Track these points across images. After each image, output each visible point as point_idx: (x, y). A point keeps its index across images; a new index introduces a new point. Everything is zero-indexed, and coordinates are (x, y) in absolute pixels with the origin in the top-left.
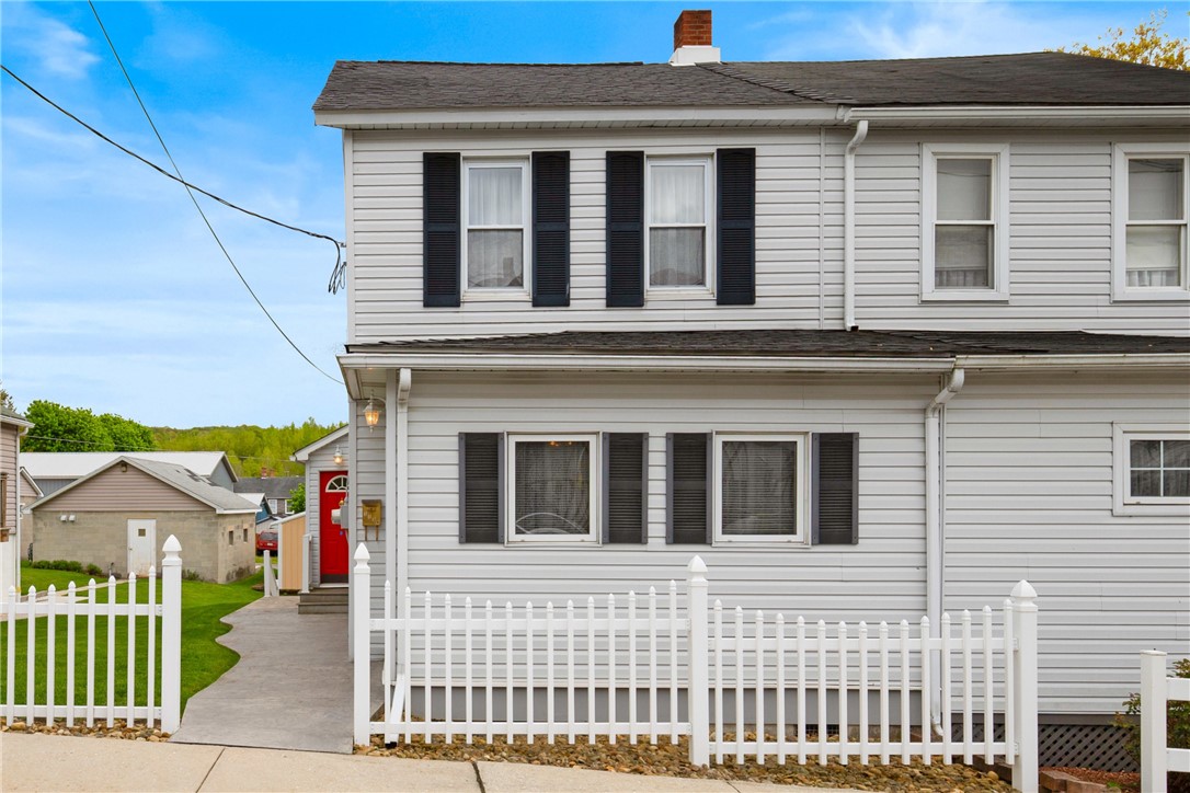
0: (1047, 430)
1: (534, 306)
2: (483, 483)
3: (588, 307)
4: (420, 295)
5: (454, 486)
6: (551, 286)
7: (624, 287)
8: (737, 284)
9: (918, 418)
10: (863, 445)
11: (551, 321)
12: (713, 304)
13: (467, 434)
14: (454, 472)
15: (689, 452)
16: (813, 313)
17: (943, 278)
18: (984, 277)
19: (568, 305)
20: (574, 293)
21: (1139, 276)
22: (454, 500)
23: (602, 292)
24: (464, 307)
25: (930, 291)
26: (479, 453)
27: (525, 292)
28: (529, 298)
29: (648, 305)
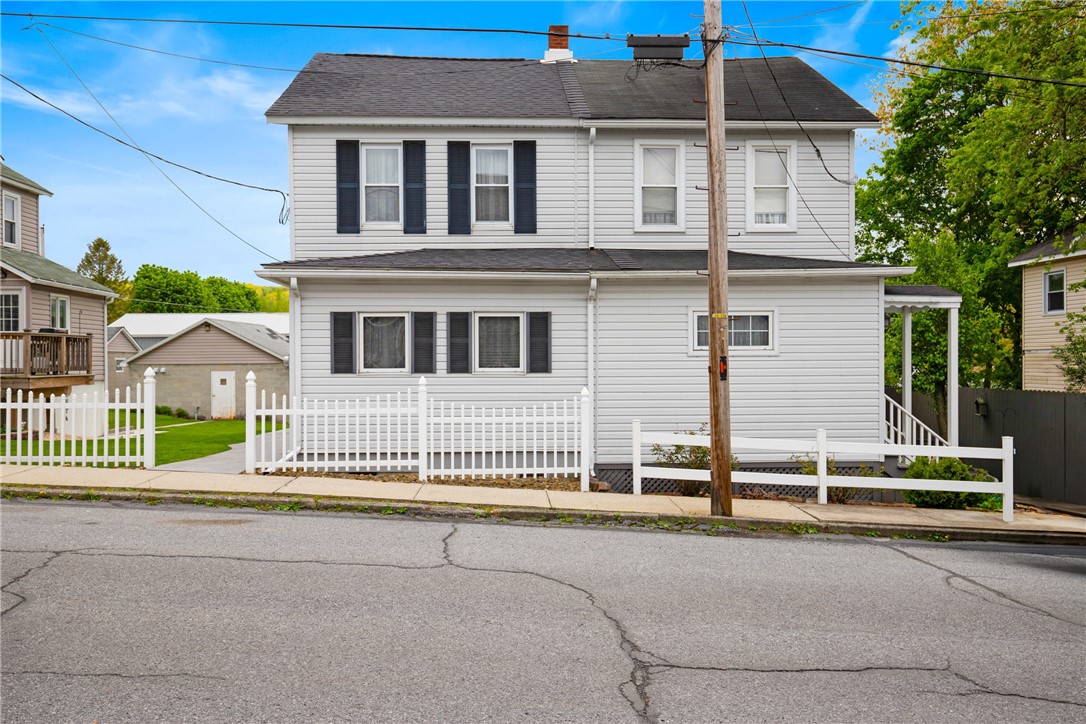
0: (651, 310)
1: (405, 233)
2: (343, 340)
3: (437, 235)
4: (335, 226)
5: (328, 341)
6: (415, 222)
7: (459, 223)
8: (526, 223)
9: (583, 304)
10: (554, 319)
11: (415, 242)
12: (512, 233)
13: (335, 313)
14: (328, 334)
15: (459, 322)
16: (571, 239)
17: (647, 218)
18: (672, 217)
19: (425, 233)
20: (429, 226)
21: (762, 217)
22: (328, 349)
23: (446, 225)
24: (362, 233)
25: (639, 226)
26: (342, 324)
27: (400, 225)
28: (402, 228)
29: (473, 233)
